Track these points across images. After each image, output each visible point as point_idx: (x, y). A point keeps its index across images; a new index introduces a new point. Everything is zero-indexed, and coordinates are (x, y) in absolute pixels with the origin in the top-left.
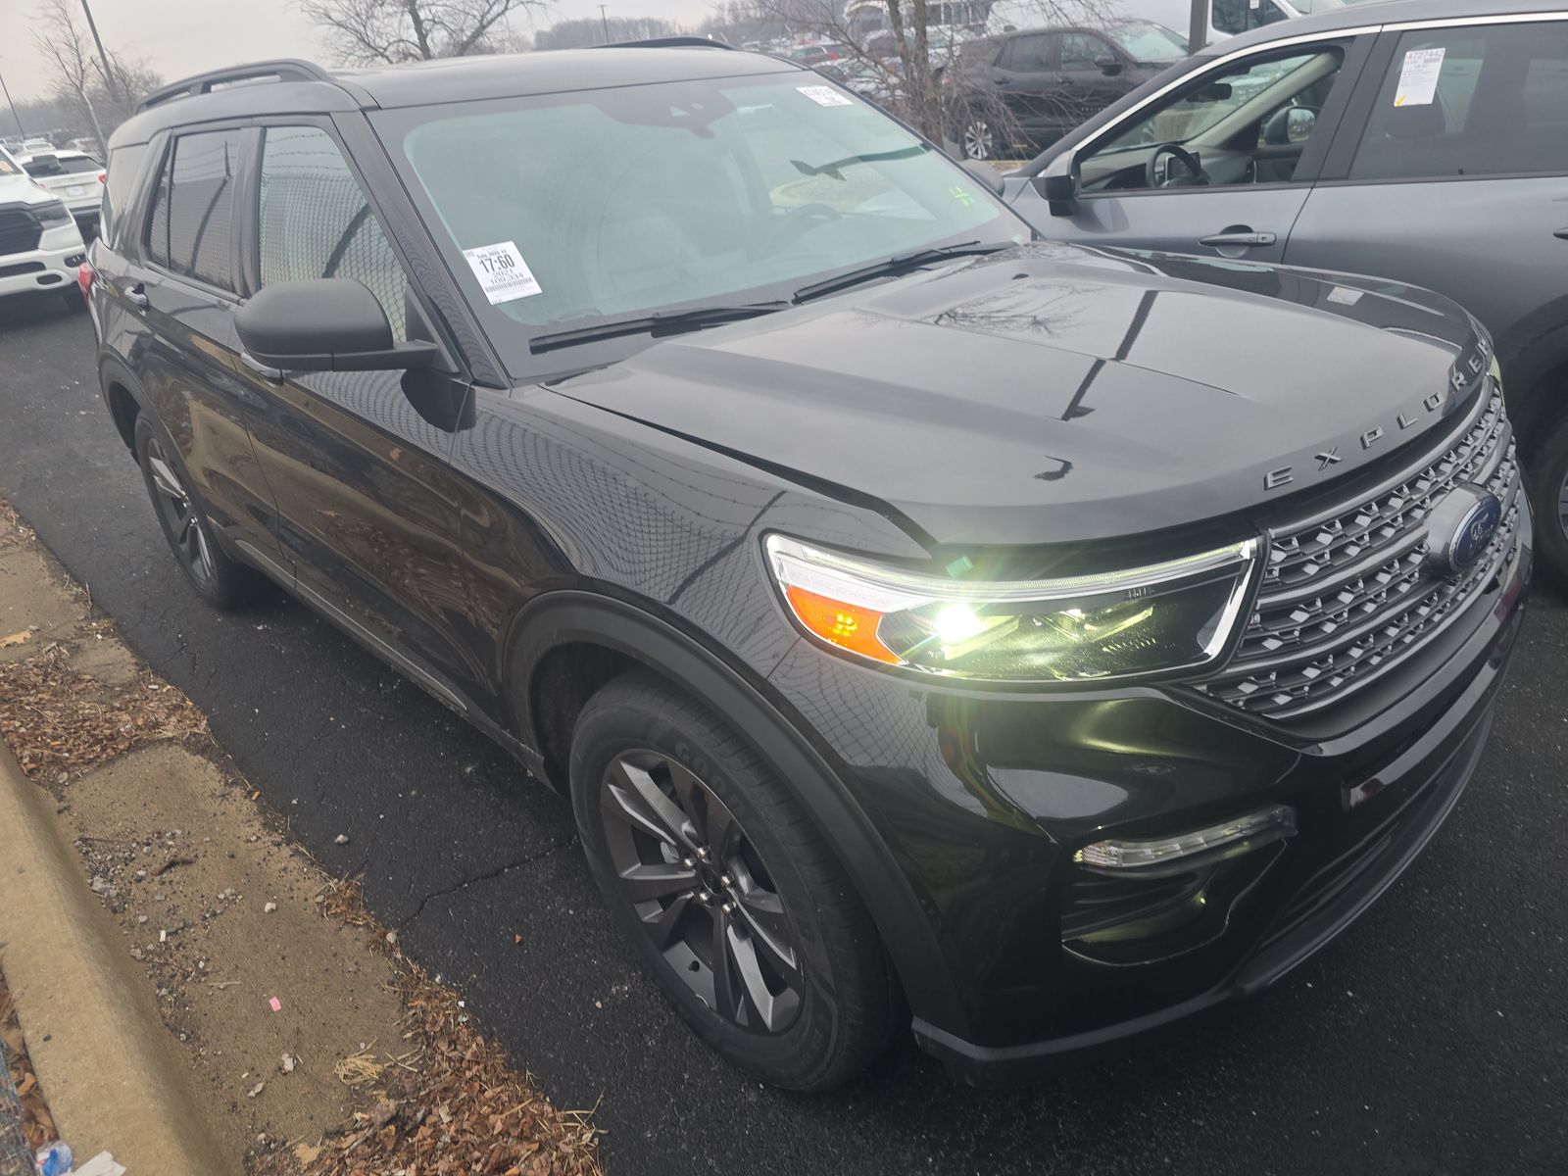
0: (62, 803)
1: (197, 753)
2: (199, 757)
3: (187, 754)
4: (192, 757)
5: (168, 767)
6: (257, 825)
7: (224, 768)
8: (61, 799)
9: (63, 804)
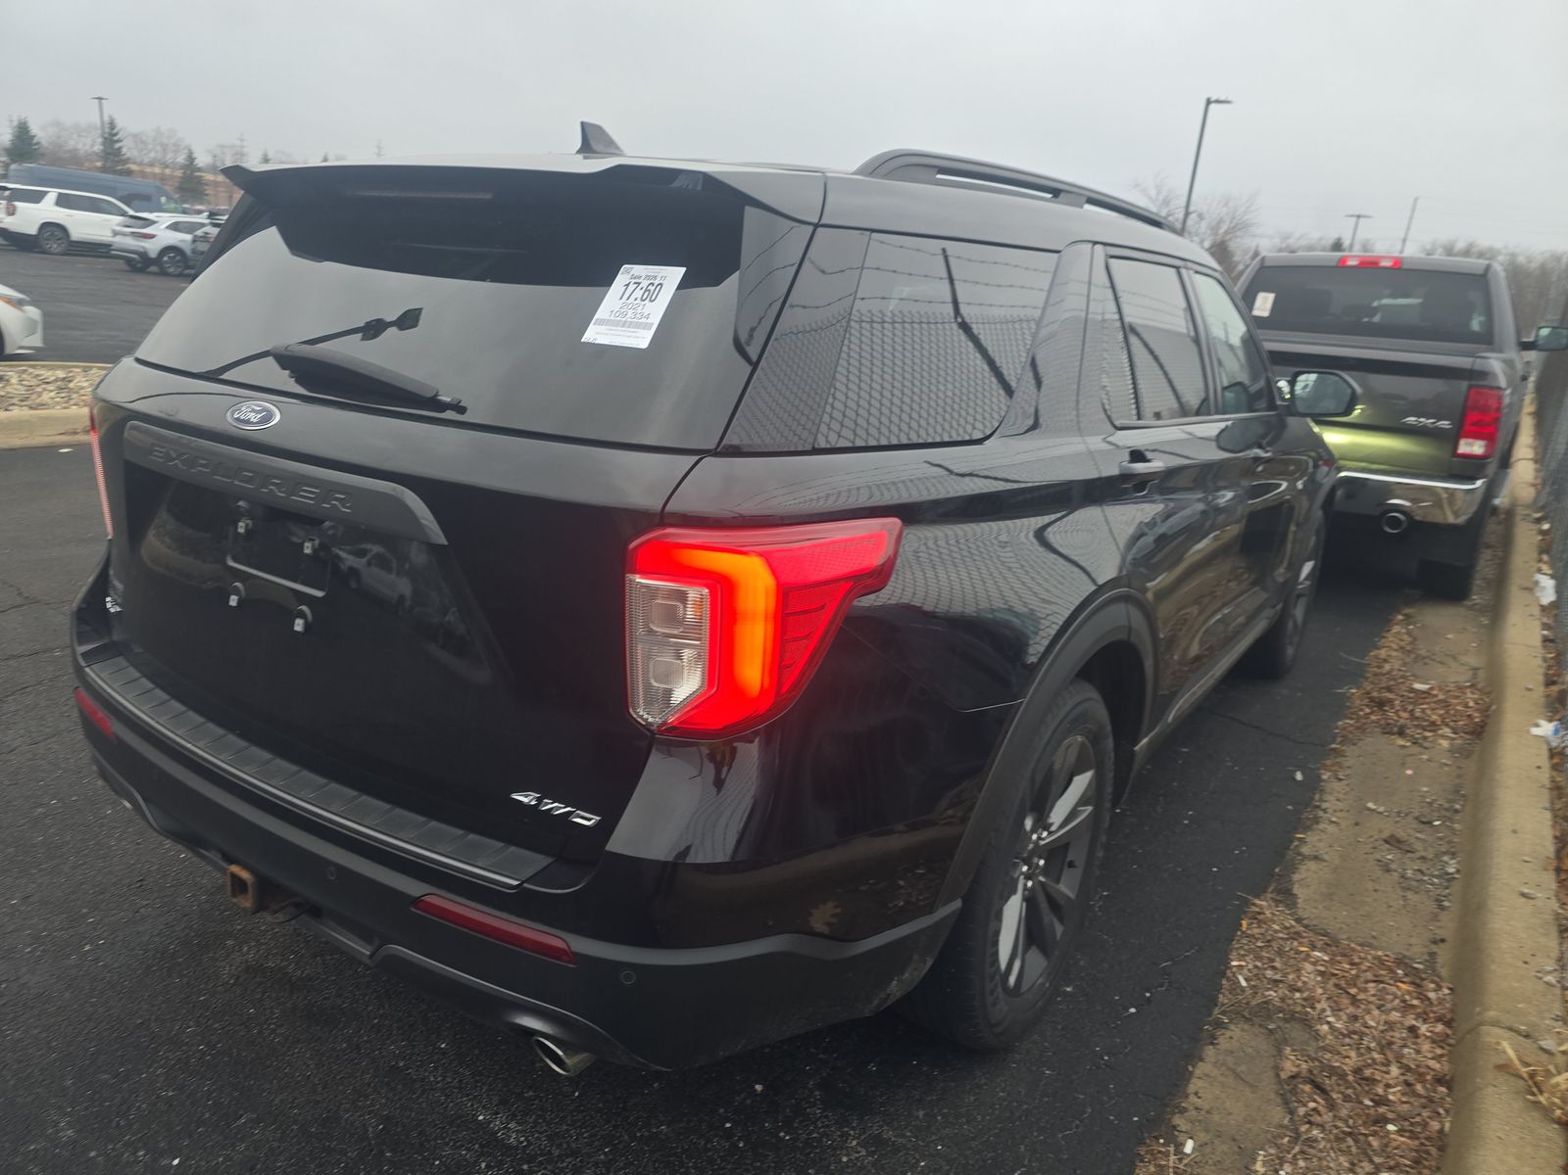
0: (1435, 950)
1: (1291, 894)
2: (1295, 891)
3: (1300, 901)
4: (1300, 896)
5: (1325, 904)
6: (1321, 826)
7: (1292, 868)
8: (1432, 955)
9: (1434, 948)
